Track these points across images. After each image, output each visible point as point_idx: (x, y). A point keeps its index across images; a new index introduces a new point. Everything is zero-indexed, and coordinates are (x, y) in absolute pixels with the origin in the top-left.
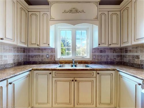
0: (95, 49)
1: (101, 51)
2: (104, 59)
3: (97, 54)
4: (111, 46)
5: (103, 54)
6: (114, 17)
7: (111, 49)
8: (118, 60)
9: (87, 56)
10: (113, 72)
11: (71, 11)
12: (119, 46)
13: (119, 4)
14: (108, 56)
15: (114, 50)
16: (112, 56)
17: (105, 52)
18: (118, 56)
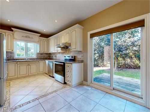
0: (38, 53)
1: (41, 54)
2: (42, 58)
3: (39, 55)
4: (45, 52)
5: (42, 55)
6: (46, 42)
7: (46, 53)
8: (48, 58)
9: (34, 56)
10: (44, 61)
11: (26, 37)
12: (47, 52)
13: (47, 38)
14: (44, 56)
15: (47, 54)
16: (46, 56)
17: (43, 54)
18: (48, 56)
